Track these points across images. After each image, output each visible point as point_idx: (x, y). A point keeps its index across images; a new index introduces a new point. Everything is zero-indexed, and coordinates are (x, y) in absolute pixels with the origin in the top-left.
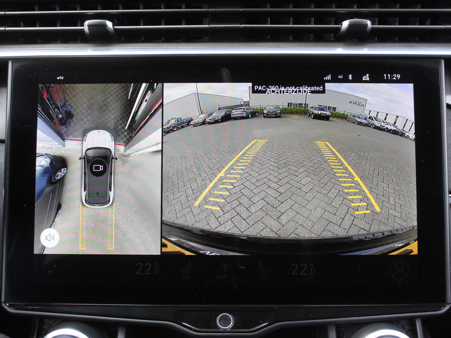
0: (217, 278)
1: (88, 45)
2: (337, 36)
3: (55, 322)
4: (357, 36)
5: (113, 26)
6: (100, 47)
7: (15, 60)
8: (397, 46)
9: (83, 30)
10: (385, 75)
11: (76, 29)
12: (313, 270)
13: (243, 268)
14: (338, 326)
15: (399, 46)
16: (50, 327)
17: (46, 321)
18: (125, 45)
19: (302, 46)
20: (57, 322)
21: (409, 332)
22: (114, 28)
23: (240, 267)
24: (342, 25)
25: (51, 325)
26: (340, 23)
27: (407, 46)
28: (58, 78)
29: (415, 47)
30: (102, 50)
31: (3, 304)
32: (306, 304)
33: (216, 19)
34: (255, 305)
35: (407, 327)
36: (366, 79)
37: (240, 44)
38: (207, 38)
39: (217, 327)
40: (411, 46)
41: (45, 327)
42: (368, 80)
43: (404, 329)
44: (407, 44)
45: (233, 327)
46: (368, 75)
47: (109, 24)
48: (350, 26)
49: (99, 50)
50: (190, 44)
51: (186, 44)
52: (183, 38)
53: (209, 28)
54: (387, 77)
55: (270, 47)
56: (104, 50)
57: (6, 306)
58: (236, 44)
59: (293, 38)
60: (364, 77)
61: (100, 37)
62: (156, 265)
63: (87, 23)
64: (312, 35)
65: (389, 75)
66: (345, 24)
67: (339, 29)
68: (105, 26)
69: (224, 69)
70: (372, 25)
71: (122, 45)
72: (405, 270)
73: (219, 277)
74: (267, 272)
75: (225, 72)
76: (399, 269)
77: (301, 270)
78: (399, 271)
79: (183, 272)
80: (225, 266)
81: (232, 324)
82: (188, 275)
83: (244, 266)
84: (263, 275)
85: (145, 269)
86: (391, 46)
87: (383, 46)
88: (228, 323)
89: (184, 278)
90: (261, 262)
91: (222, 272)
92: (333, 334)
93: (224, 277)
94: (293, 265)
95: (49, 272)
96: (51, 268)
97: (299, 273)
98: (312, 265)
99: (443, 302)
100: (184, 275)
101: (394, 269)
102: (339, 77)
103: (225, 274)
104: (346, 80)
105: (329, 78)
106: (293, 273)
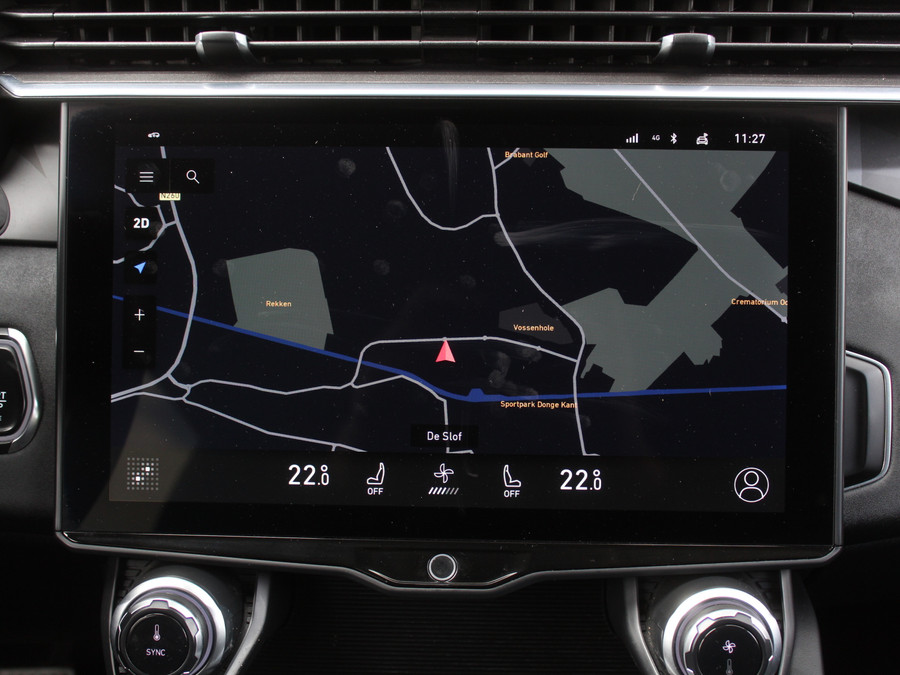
0: (430, 493)
1: (204, 75)
3: (147, 565)
4: (689, 63)
5: (248, 40)
6: (224, 79)
7: (73, 102)
9: (194, 47)
10: (737, 135)
11: (182, 46)
12: (598, 481)
13: (475, 476)
14: (643, 581)
15: (766, 82)
16: (138, 575)
17: (131, 563)
18: (270, 76)
19: (588, 80)
20: (149, 566)
21: (767, 594)
22: (248, 44)
23: (470, 474)
24: (661, 41)
25: (140, 571)
26: (657, 37)
27: (779, 82)
28: (150, 136)
30: (228, 85)
31: (58, 534)
33: (433, 27)
34: (495, 542)
35: (764, 585)
36: (702, 143)
37: (476, 76)
39: (428, 578)
40: (788, 83)
41: (130, 573)
42: (705, 143)
43: (760, 587)
44: (781, 79)
45: (456, 579)
46: (706, 135)
47: (241, 39)
48: (676, 44)
49: (223, 85)
50: (387, 76)
51: (380, 77)
53: (420, 45)
54: (741, 138)
55: (529, 82)
56: (233, 85)
57: (64, 538)
58: (470, 77)
60: (698, 139)
61: (224, 62)
63: (201, 36)
65: (744, 135)
66: (668, 41)
67: (658, 48)
68: (233, 42)
69: (446, 122)
70: (716, 41)
71: (263, 76)
72: (762, 485)
73: (433, 491)
74: (518, 484)
75: (448, 128)
76: (752, 484)
77: (576, 480)
78: (751, 487)
79: (370, 481)
80: (444, 473)
81: (453, 573)
82: (378, 486)
83: (477, 473)
84: (509, 489)
85: (304, 476)
86: (751, 82)
87: (736, 82)
88: (444, 573)
89: (372, 492)
90: (507, 466)
91: (438, 483)
92: (632, 594)
93: (442, 491)
94: (562, 473)
95: (138, 479)
96: (141, 472)
97: (574, 487)
98: (597, 473)
99: (827, 542)
100: (373, 486)
101: (741, 485)
102: (654, 138)
103: (443, 486)
104: (665, 144)
105: (635, 139)
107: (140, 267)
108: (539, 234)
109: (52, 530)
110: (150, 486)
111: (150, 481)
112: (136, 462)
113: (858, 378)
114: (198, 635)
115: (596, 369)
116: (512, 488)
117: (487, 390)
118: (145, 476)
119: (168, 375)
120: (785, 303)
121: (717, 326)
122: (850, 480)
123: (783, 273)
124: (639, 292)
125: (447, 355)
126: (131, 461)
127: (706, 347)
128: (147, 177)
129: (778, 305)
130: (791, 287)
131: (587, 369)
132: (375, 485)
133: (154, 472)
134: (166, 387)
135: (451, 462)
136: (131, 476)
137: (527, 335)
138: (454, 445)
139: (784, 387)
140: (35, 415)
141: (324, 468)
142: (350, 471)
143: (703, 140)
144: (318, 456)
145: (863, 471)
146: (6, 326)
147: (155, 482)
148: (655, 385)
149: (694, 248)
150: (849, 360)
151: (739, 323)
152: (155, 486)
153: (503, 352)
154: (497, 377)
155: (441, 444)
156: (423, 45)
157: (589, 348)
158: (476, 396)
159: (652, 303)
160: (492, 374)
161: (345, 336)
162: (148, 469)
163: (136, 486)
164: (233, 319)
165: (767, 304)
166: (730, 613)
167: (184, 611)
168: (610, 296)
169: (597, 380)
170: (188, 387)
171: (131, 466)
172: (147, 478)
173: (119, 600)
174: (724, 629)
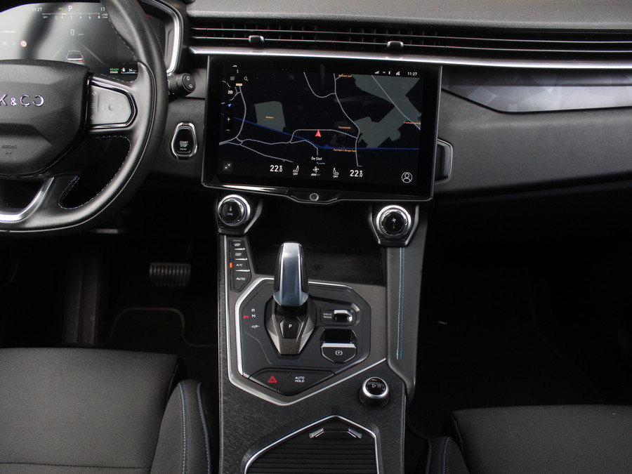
1: (250, 49)
2: (385, 49)
4: (395, 50)
6: (256, 50)
7: (211, 55)
9: (248, 41)
11: (245, 40)
12: (361, 174)
14: (374, 204)
15: (419, 57)
16: (225, 194)
18: (270, 50)
22: (264, 40)
26: (386, 42)
28: (234, 66)
30: (258, 52)
33: (320, 36)
37: (331, 52)
39: (310, 199)
45: (318, 200)
46: (399, 72)
47: (262, 38)
48: (391, 44)
49: (255, 52)
54: (410, 74)
57: (203, 184)
61: (257, 45)
63: (250, 37)
66: (389, 43)
67: (386, 46)
68: (260, 39)
69: (322, 65)
70: (404, 44)
72: (410, 178)
73: (312, 175)
75: (322, 67)
76: (407, 177)
77: (356, 173)
78: (407, 178)
79: (294, 171)
80: (316, 170)
81: (318, 198)
83: (325, 170)
85: (276, 169)
88: (315, 198)
89: (294, 174)
90: (335, 169)
91: (314, 172)
92: (371, 209)
93: (315, 175)
94: (351, 171)
96: (227, 166)
97: (354, 176)
98: (361, 171)
99: (429, 196)
101: (404, 177)
102: (383, 73)
104: (387, 74)
105: (378, 73)
106: (351, 175)
107: (229, 105)
108: (347, 100)
109: (200, 182)
112: (226, 163)
113: (442, 148)
114: (242, 210)
115: (362, 141)
116: (336, 175)
117: (330, 145)
119: (236, 137)
120: (420, 124)
121: (399, 130)
122: (437, 179)
123: (420, 115)
124: (377, 118)
125: (319, 134)
127: (396, 136)
128: (232, 78)
129: (418, 124)
130: (422, 119)
131: (360, 140)
132: (295, 173)
133: (231, 166)
134: (235, 141)
135: (318, 166)
136: (224, 167)
137: (343, 129)
138: (319, 161)
139: (418, 149)
140: (195, 151)
141: (281, 166)
142: (288, 168)
143: (398, 74)
144: (279, 163)
145: (441, 177)
146: (188, 122)
147: (231, 169)
148: (380, 146)
149: (393, 106)
150: (438, 142)
151: (406, 129)
153: (335, 134)
154: (333, 142)
155: (316, 161)
156: (317, 42)
157: (361, 134)
158: (327, 147)
159: (380, 122)
161: (289, 128)
162: (229, 165)
163: (225, 169)
164: (256, 122)
165: (415, 124)
166: (396, 211)
167: (239, 203)
168: (368, 119)
169: (363, 144)
170: (242, 141)
171: (224, 164)
172: (229, 168)
173: (219, 201)
174: (393, 215)
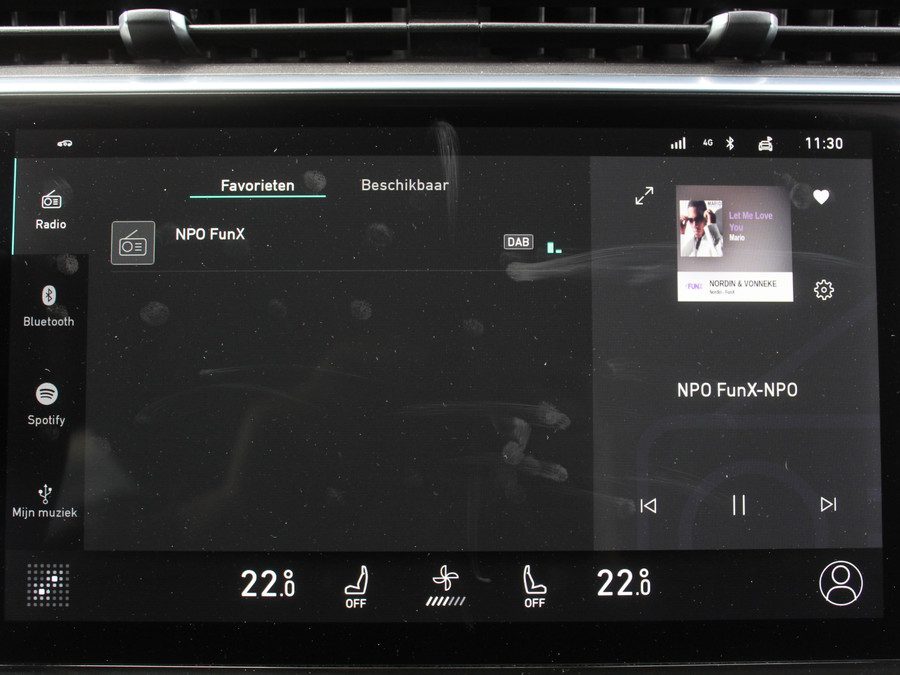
0: (428, 604)
1: (130, 68)
2: (698, 50)
5: (187, 23)
6: (156, 72)
8: (835, 74)
9: (117, 34)
10: (808, 139)
11: (102, 32)
12: (645, 584)
13: (487, 580)
15: (841, 73)
18: (215, 68)
19: (620, 71)
22: (188, 28)
23: (481, 579)
24: (710, 24)
26: (706, 18)
27: (857, 74)
28: (60, 144)
29: (875, 75)
32: (631, 661)
33: (421, 10)
34: (514, 667)
36: (766, 148)
37: (479, 67)
38: (401, 53)
40: (867, 74)
42: (771, 150)
44: (858, 70)
46: (769, 139)
47: (178, 20)
48: (732, 27)
49: (155, 79)
50: (365, 67)
51: (355, 67)
52: (348, 53)
53: (407, 29)
54: (814, 143)
55: (547, 74)
58: (471, 67)
59: (597, 54)
60: (761, 144)
61: (157, 49)
62: (288, 574)
63: (126, 16)
64: (639, 48)
65: (817, 139)
66: (719, 22)
67: (704, 33)
68: (167, 23)
69: (443, 123)
70: (779, 24)
71: (207, 68)
72: (854, 583)
73: (431, 601)
74: (542, 590)
75: (446, 132)
76: (841, 581)
77: (619, 584)
78: (841, 585)
79: (349, 590)
80: (446, 578)
82: (360, 597)
83: (489, 577)
84: (532, 597)
86: (823, 74)
87: (805, 73)
89: (351, 604)
90: (528, 566)
91: (439, 591)
93: (443, 601)
94: (600, 574)
95: (42, 592)
96: (45, 582)
97: (615, 592)
98: (644, 573)
100: (353, 597)
101: (828, 583)
102: (705, 143)
103: (445, 594)
104: (719, 149)
105: (681, 144)
106: (601, 593)
110: (58, 602)
111: (58, 595)
112: (39, 569)
116: (535, 595)
118: (51, 588)
126: (33, 569)
130: (882, 329)
132: (355, 596)
133: (64, 582)
135: (455, 562)
136: (33, 588)
143: (766, 145)
144: (280, 558)
147: (64, 595)
152: (64, 602)
153: (523, 418)
154: (513, 453)
156: (411, 28)
160: (507, 447)
162: (55, 579)
163: (38, 601)
171: (32, 575)
172: (55, 592)
